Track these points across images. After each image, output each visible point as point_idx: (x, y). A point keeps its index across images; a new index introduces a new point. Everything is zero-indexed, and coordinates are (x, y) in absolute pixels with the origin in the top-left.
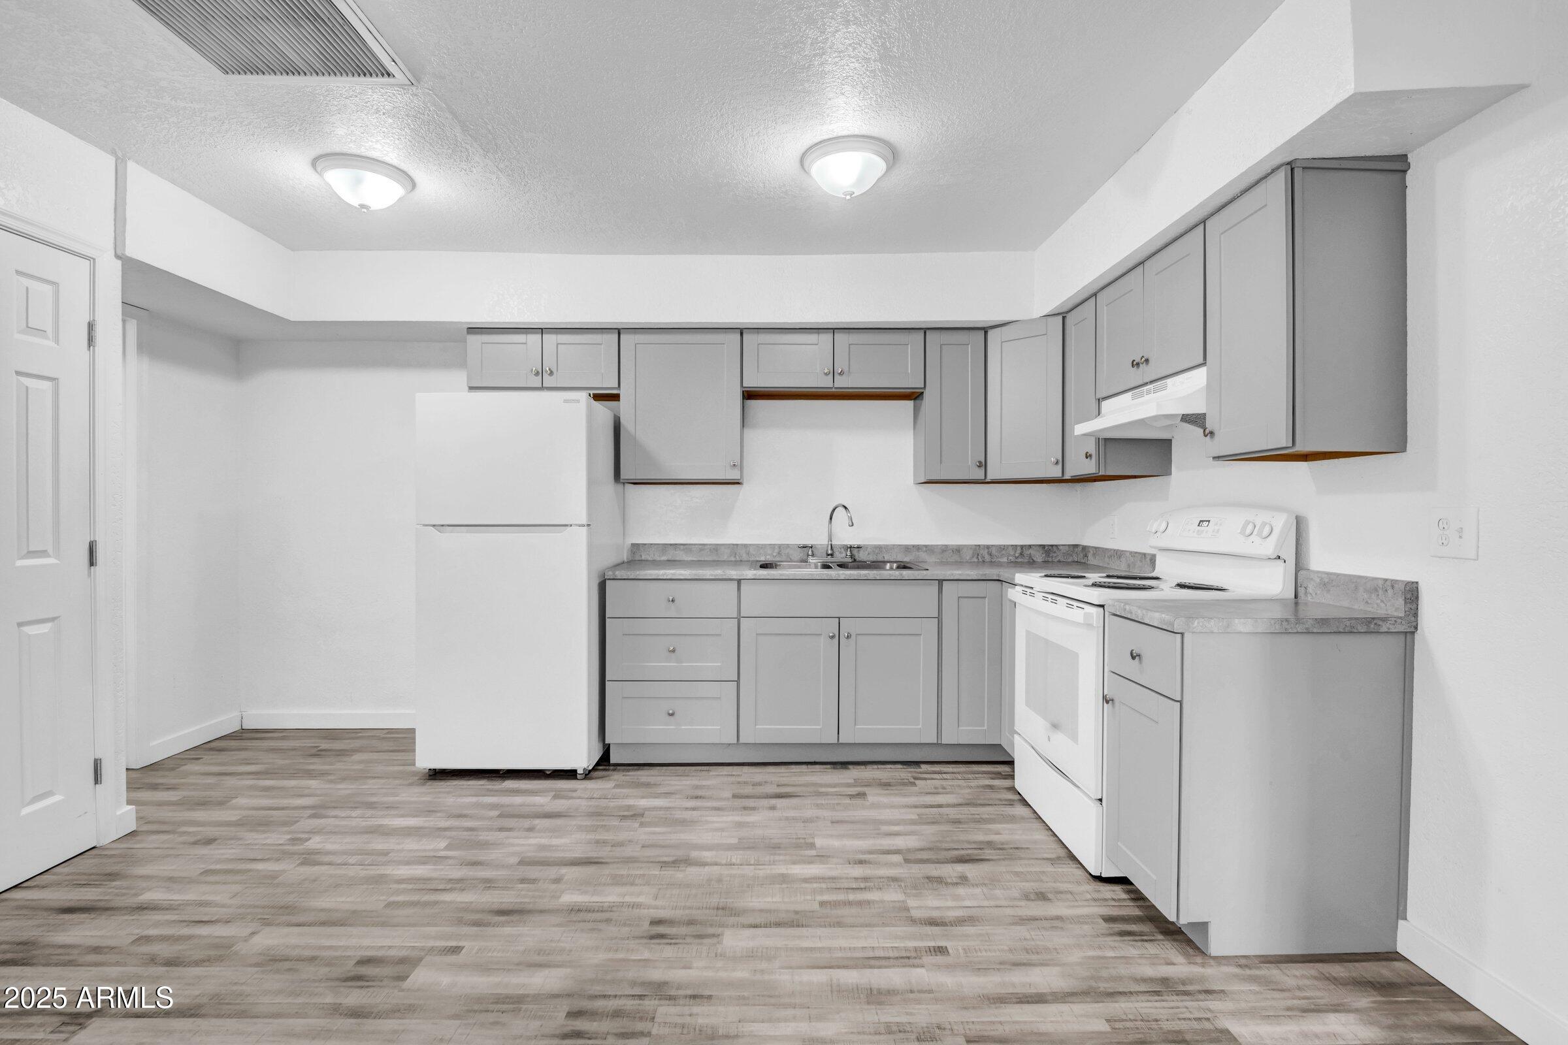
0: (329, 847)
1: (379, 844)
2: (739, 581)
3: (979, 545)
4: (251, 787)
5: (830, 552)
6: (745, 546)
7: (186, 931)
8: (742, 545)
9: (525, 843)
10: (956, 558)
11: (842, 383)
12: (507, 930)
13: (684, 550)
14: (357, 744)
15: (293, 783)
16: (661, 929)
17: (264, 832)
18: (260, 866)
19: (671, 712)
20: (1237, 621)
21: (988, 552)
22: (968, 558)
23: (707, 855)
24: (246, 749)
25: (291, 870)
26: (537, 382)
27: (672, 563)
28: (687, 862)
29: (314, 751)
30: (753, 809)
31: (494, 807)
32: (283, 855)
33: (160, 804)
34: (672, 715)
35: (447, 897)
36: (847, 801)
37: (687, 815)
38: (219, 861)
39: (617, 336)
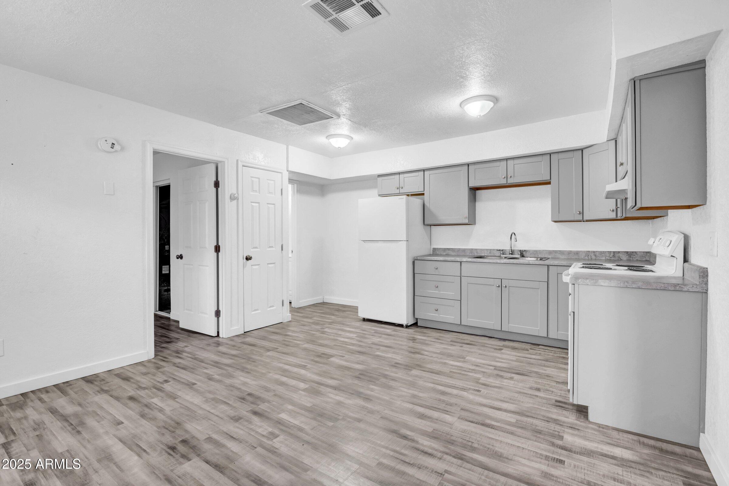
0: (329, 331)
1: (340, 333)
2: (461, 262)
3: (589, 251)
4: (320, 316)
5: (510, 253)
6: (476, 249)
7: (292, 341)
8: (475, 249)
9: (376, 340)
10: (576, 257)
11: (511, 181)
12: (358, 356)
13: (452, 251)
14: (350, 309)
15: (328, 316)
16: (396, 365)
17: (316, 325)
18: (312, 332)
19: (436, 309)
20: (600, 281)
21: (594, 255)
22: (582, 257)
23: (426, 353)
24: (322, 307)
25: (318, 334)
26: (397, 191)
27: (448, 255)
28: (419, 353)
29: (337, 310)
30: (455, 345)
31: (374, 330)
32: (318, 331)
33: (297, 316)
34: (437, 310)
35: (348, 346)
36: (493, 350)
37: (430, 343)
38: (305, 329)
39: (423, 172)
